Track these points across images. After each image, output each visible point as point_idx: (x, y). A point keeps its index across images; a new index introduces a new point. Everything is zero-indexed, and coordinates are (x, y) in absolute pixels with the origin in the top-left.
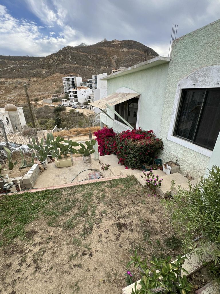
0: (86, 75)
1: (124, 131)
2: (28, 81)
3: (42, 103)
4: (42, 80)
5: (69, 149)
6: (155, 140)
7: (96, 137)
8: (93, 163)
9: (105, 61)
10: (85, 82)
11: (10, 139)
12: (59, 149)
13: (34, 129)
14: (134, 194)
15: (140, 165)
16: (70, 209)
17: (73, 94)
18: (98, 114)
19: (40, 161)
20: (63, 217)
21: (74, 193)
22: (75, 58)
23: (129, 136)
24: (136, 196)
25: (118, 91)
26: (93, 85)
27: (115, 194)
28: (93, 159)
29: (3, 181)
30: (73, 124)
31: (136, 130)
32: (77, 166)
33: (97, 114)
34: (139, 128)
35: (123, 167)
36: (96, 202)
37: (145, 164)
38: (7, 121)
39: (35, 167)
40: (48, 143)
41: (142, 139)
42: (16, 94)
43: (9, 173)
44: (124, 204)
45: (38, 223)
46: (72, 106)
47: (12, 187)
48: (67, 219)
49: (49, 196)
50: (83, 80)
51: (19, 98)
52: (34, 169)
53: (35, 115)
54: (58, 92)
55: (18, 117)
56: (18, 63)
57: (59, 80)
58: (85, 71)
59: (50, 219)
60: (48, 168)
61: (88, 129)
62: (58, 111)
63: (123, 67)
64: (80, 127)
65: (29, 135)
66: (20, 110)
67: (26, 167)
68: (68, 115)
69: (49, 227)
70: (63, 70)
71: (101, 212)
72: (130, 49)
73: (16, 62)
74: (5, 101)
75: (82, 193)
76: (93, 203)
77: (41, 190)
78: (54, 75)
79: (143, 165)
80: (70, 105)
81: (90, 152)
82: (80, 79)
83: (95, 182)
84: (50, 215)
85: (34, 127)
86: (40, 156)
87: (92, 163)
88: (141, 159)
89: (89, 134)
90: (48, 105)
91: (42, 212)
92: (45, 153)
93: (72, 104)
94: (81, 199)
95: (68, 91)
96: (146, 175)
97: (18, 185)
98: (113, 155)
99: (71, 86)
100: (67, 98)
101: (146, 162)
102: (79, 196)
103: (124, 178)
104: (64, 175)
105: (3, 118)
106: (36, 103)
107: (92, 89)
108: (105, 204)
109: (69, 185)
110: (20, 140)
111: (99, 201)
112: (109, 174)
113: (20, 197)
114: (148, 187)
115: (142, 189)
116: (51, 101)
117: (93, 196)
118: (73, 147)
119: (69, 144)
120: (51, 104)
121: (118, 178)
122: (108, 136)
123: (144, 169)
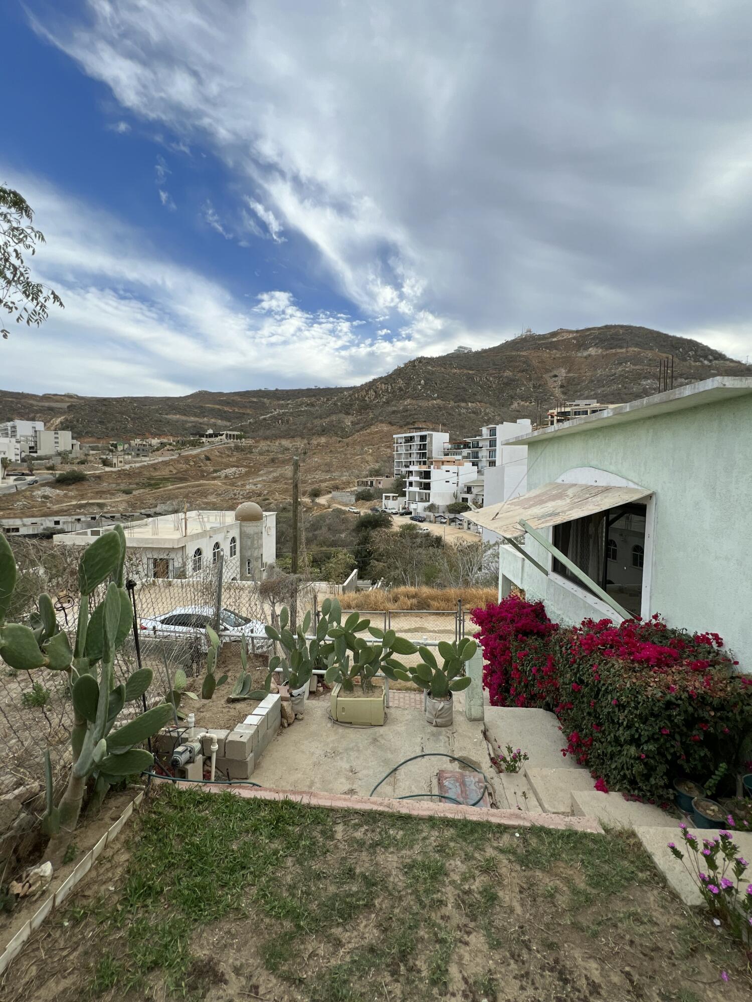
0: (463, 427)
1: (590, 621)
2: (305, 445)
3: (327, 501)
4: (340, 442)
5: (383, 660)
6: (732, 678)
7: (477, 628)
8: (460, 731)
9: (525, 385)
10: (457, 445)
11: (228, 603)
12: (349, 653)
13: (293, 577)
14: (637, 939)
15: (666, 787)
16: (350, 916)
17: (418, 479)
18: (494, 545)
19: (287, 687)
20: (320, 942)
21: (375, 845)
22: (436, 384)
23: (612, 647)
24: (647, 951)
25: (568, 477)
26: (484, 454)
27: (543, 906)
28: (461, 713)
29: (178, 732)
30: (405, 571)
31: (642, 623)
32: (401, 728)
33: (489, 547)
34: (656, 617)
35: (583, 776)
36: (458, 918)
37: (691, 785)
38: (231, 547)
39: (270, 706)
40: (322, 630)
41: (670, 666)
42: (271, 477)
43: (198, 710)
44: (587, 978)
45: (233, 937)
46: (410, 513)
47: (193, 762)
48: (333, 962)
49: (290, 828)
50: (451, 440)
51: (274, 486)
52: (264, 712)
53: (303, 536)
54: (377, 473)
55: (261, 538)
56: (292, 404)
57: (383, 442)
58: (460, 415)
59: (276, 933)
60: (306, 717)
61: (453, 591)
62: (366, 527)
63: (587, 398)
64: (427, 584)
65: (277, 594)
66: (270, 519)
67: (245, 699)
68: (395, 541)
69: (266, 973)
70: (399, 415)
71: (471, 981)
72: (611, 348)
73: (289, 402)
74: (241, 493)
75: (404, 852)
76: (442, 918)
77: (268, 798)
78: (374, 429)
79: (683, 789)
80: (404, 511)
81: (451, 683)
82: (446, 437)
83: (459, 817)
84: (277, 917)
85: (295, 572)
86: (290, 670)
87: (455, 727)
88: (669, 757)
89: (454, 613)
90: (343, 508)
91: (254, 890)
92: (307, 662)
93: (413, 507)
94: (398, 880)
95: (404, 470)
96: (701, 847)
97: (210, 758)
98: (541, 710)
99: (414, 458)
100: (399, 489)
101: (699, 779)
102: (390, 861)
103: (585, 835)
104: (353, 754)
105: (226, 538)
106: (313, 501)
107: (477, 465)
108: (495, 945)
109: (363, 802)
110: (249, 608)
111: (467, 915)
112: (520, 793)
113: (206, 804)
114: (717, 922)
115: (682, 922)
116: (353, 498)
117: (444, 885)
118: (395, 656)
119: (385, 644)
120: (352, 505)
121: (558, 823)
122: (524, 632)
123: (690, 811)
